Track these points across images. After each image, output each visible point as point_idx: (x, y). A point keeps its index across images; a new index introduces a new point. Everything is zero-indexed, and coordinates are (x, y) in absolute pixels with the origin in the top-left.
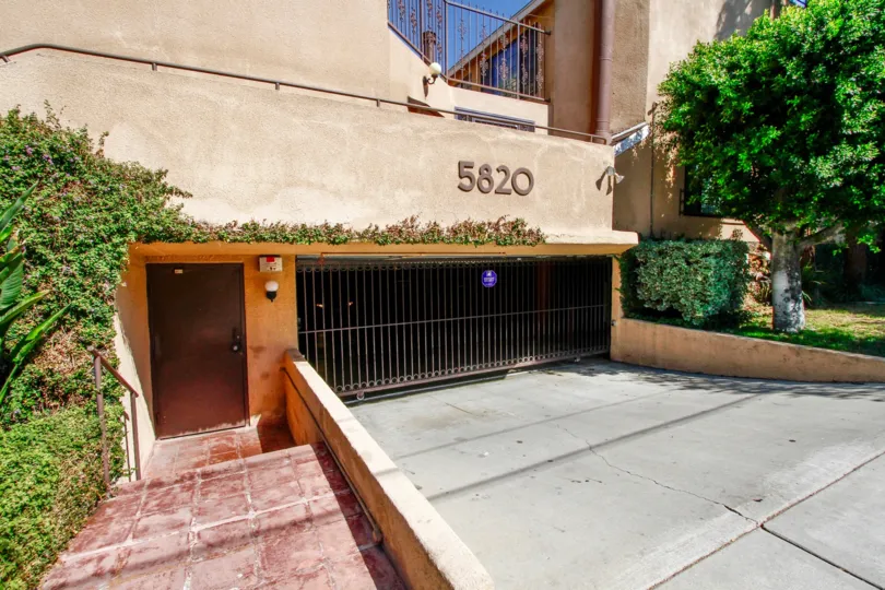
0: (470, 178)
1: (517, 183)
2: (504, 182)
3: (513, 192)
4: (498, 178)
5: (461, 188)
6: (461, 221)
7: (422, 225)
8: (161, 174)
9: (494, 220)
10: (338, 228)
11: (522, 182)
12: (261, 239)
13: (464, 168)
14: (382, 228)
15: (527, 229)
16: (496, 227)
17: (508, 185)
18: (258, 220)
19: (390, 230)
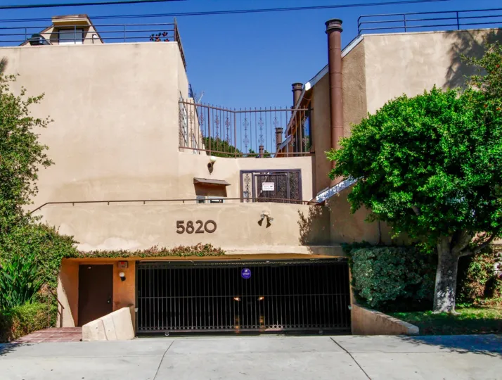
0: (182, 227)
1: (207, 227)
2: (200, 227)
3: (205, 232)
4: (196, 226)
5: (178, 232)
6: (178, 246)
7: (160, 249)
8: (72, 237)
9: (194, 245)
10: (125, 252)
11: (210, 227)
12: (99, 256)
13: (179, 224)
14: (142, 251)
15: (213, 249)
16: (196, 248)
17: (203, 229)
18: (99, 250)
19: (145, 251)
